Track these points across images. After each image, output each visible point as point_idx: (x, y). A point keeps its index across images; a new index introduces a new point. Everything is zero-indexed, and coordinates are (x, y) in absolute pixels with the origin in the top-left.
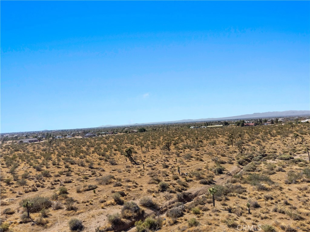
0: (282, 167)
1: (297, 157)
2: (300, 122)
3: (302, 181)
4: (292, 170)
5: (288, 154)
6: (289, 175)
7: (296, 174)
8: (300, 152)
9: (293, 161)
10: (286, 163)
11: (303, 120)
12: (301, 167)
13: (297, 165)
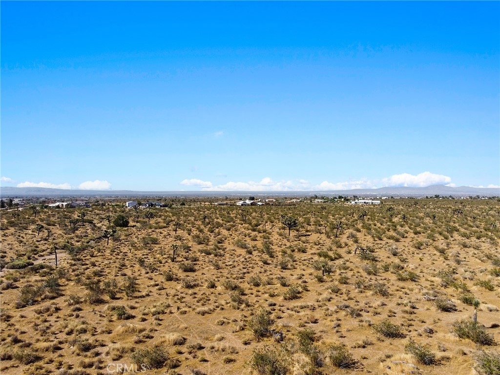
0: (12, 281)
1: (39, 262)
2: (48, 206)
3: (43, 299)
4: (28, 283)
5: (26, 257)
6: (23, 293)
7: (35, 289)
8: (44, 252)
9: (32, 269)
10: (21, 274)
11: (52, 203)
12: (43, 276)
13: (37, 274)
